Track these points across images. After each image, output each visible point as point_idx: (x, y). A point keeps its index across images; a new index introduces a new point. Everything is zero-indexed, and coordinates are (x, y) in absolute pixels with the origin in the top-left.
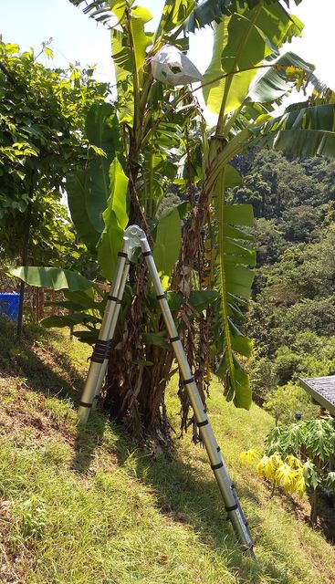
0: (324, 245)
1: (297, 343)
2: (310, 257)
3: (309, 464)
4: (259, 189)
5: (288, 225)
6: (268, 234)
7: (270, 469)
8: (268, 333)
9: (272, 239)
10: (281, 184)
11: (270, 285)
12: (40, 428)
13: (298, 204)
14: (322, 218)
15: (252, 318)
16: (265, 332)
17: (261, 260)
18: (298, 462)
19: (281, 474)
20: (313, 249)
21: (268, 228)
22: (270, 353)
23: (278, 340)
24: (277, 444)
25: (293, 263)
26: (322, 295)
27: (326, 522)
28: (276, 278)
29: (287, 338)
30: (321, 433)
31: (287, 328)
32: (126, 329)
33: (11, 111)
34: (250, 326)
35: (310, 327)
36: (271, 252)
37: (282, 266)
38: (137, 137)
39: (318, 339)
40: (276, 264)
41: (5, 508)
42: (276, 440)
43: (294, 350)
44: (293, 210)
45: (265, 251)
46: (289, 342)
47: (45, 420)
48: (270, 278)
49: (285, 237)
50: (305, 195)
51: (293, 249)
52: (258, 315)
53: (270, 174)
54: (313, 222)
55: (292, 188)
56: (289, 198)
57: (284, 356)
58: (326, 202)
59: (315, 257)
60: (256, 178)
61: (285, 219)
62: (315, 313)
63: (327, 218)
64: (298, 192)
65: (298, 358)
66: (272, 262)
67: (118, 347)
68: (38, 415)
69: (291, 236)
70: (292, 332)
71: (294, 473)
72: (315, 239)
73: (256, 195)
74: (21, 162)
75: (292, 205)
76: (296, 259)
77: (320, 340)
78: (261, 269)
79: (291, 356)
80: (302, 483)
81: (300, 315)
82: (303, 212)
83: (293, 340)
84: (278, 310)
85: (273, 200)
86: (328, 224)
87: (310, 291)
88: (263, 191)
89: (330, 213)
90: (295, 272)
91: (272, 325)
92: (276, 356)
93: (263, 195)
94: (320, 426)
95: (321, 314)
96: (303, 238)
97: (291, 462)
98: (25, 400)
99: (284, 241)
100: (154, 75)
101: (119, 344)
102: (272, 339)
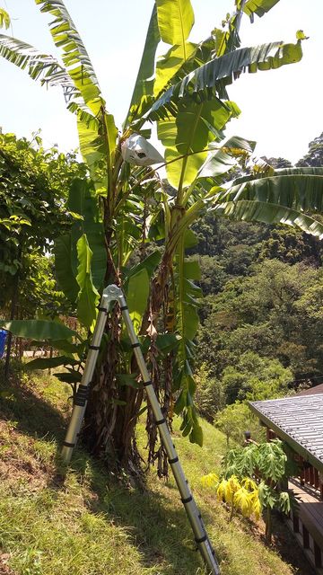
0: (260, 277)
1: (242, 363)
2: (248, 288)
3: (262, 486)
4: (204, 232)
5: (228, 261)
6: (211, 268)
7: (229, 492)
8: (216, 354)
9: (215, 273)
10: (222, 227)
11: (215, 311)
12: (30, 471)
13: (236, 243)
14: (257, 255)
15: (202, 341)
16: (213, 354)
17: (205, 290)
18: (253, 484)
19: (239, 498)
20: (251, 281)
21: (212, 264)
22: (218, 373)
23: (224, 361)
24: (233, 466)
25: (233, 293)
26: (260, 321)
27: (279, 539)
28: (220, 306)
29: (232, 359)
30: (272, 456)
31: (231, 350)
32: (102, 372)
33: (8, 187)
34: (200, 349)
35: (251, 348)
36: (214, 283)
37: (224, 295)
38: (111, 207)
39: (260, 359)
40: (219, 293)
41: (5, 562)
42: (232, 463)
43: (239, 370)
44: (232, 248)
45: (209, 283)
46: (234, 363)
47: (34, 463)
48: (214, 305)
49: (226, 271)
50: (241, 236)
51: (233, 281)
52: (206, 339)
53: (212, 219)
54: (249, 258)
55: (230, 230)
56: (228, 239)
57: (230, 374)
58: (260, 241)
59: (253, 289)
60: (200, 223)
61: (226, 257)
62: (255, 337)
63: (261, 255)
64: (236, 233)
65: (243, 376)
66: (216, 292)
67: (96, 388)
68: (28, 458)
69: (231, 270)
70: (236, 354)
71: (250, 496)
72: (252, 273)
73: (201, 236)
74: (17, 231)
75: (231, 244)
76: (236, 289)
77: (262, 362)
78: (206, 298)
79: (237, 375)
80: (258, 505)
81: (242, 339)
82: (240, 250)
83: (237, 362)
84: (223, 333)
85: (215, 240)
86: (262, 260)
87: (249, 316)
88: (206, 233)
89: (264, 251)
90: (235, 301)
91: (219, 348)
92: (223, 375)
93: (206, 236)
94: (271, 448)
95: (260, 337)
96: (241, 272)
97: (246, 484)
98: (17, 444)
99: (225, 275)
100: (124, 158)
101: (97, 386)
102: (219, 359)
